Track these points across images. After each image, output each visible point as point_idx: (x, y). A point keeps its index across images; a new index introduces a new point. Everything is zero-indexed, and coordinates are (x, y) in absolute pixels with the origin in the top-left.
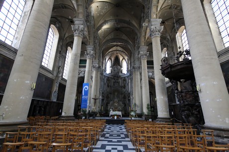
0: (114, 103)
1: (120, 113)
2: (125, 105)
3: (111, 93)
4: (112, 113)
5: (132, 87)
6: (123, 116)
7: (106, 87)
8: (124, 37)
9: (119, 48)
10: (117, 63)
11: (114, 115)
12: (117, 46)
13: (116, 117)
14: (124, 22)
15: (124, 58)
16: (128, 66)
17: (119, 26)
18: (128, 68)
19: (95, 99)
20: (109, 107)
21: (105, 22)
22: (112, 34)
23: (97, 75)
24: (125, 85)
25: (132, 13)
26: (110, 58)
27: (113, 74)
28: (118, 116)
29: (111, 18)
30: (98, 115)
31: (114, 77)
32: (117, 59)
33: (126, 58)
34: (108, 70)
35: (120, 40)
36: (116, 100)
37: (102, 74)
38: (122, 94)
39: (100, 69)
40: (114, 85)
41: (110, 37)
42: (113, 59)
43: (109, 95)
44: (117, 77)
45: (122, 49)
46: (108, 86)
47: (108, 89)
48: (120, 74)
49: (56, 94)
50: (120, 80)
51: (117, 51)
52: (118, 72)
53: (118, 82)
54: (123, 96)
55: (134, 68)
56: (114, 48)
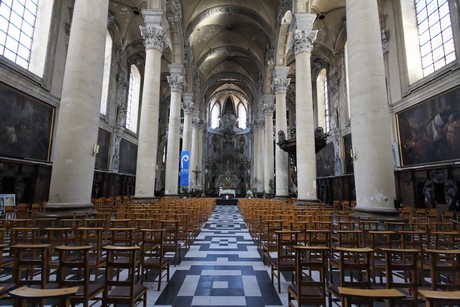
0: (224, 177)
1: (233, 192)
2: (242, 181)
3: (219, 162)
4: (222, 191)
5: (252, 153)
6: (237, 196)
7: (211, 150)
8: (241, 70)
9: (233, 86)
10: (229, 109)
11: (225, 195)
12: (229, 82)
13: (227, 197)
14: (241, 50)
15: (241, 102)
16: (247, 115)
17: (232, 55)
18: (247, 120)
19: (197, 173)
20: (217, 183)
21: (210, 51)
22: (222, 65)
23: (197, 134)
24: (242, 148)
25: (254, 39)
26: (218, 102)
27: (222, 129)
28: (231, 195)
29: (220, 44)
30: (203, 195)
31: (225, 133)
32: (229, 103)
33: (245, 102)
34: (215, 122)
35: (235, 74)
36: (228, 172)
37: (205, 131)
38: (237, 162)
39: (202, 125)
40: (224, 147)
41: (217, 70)
42: (222, 103)
43: (217, 165)
44: (230, 134)
45: (237, 88)
46: (215, 149)
47: (216, 155)
48: (235, 129)
49: (117, 159)
50: (234, 140)
51: (229, 90)
52: (232, 126)
53: (232, 143)
54: (239, 165)
55: (255, 123)
56: (225, 86)
